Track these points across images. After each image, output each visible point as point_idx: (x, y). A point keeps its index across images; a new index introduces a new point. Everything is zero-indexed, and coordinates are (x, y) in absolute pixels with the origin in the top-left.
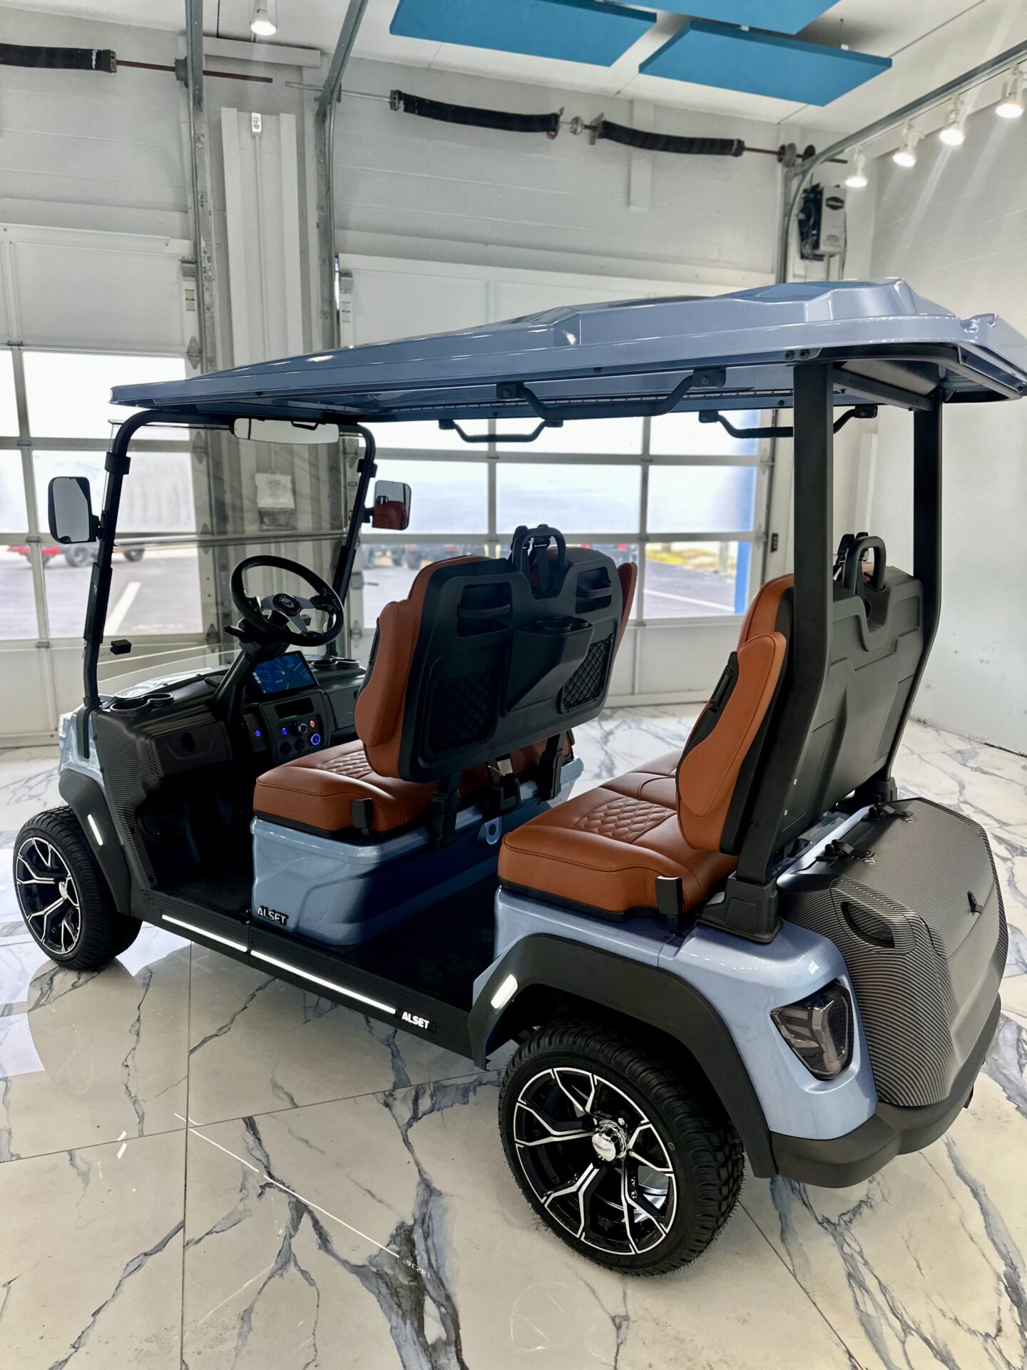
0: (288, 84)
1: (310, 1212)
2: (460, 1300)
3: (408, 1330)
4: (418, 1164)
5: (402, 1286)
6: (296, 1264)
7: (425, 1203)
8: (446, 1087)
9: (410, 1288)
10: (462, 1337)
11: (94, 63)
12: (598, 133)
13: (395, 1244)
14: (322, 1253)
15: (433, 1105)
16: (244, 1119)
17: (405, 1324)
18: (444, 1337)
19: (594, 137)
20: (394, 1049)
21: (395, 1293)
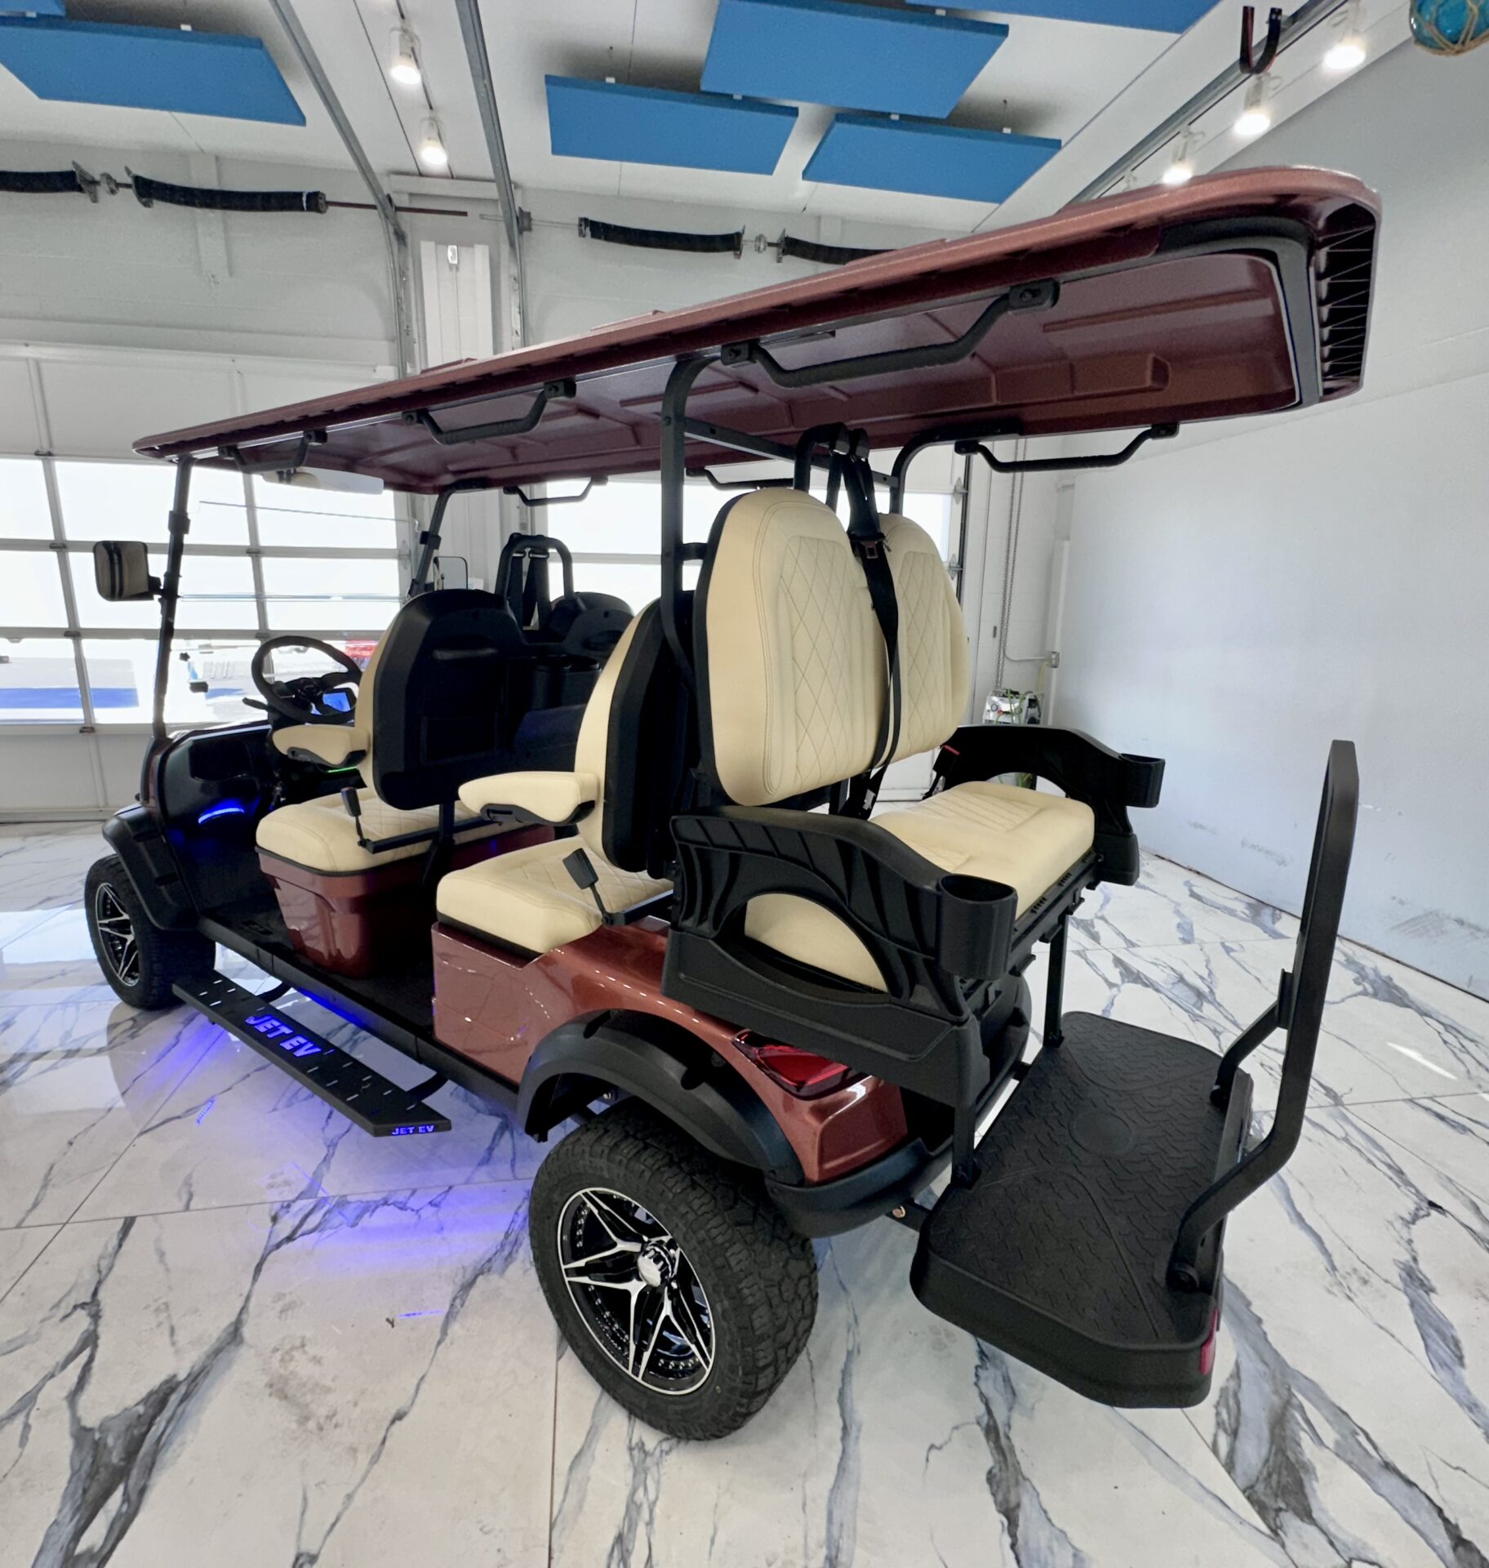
0: (482, 217)
1: (95, 1347)
2: (152, 1497)
3: (69, 1529)
4: (248, 1299)
5: (106, 1466)
6: (28, 1415)
7: (216, 1352)
8: (349, 1203)
9: (114, 1467)
10: (116, 1553)
11: (305, 205)
12: (781, 250)
13: (145, 1404)
14: (65, 1404)
15: (320, 1224)
16: (126, 1218)
17: (71, 1520)
18: (96, 1549)
19: (778, 254)
20: (331, 1151)
21: (92, 1476)
